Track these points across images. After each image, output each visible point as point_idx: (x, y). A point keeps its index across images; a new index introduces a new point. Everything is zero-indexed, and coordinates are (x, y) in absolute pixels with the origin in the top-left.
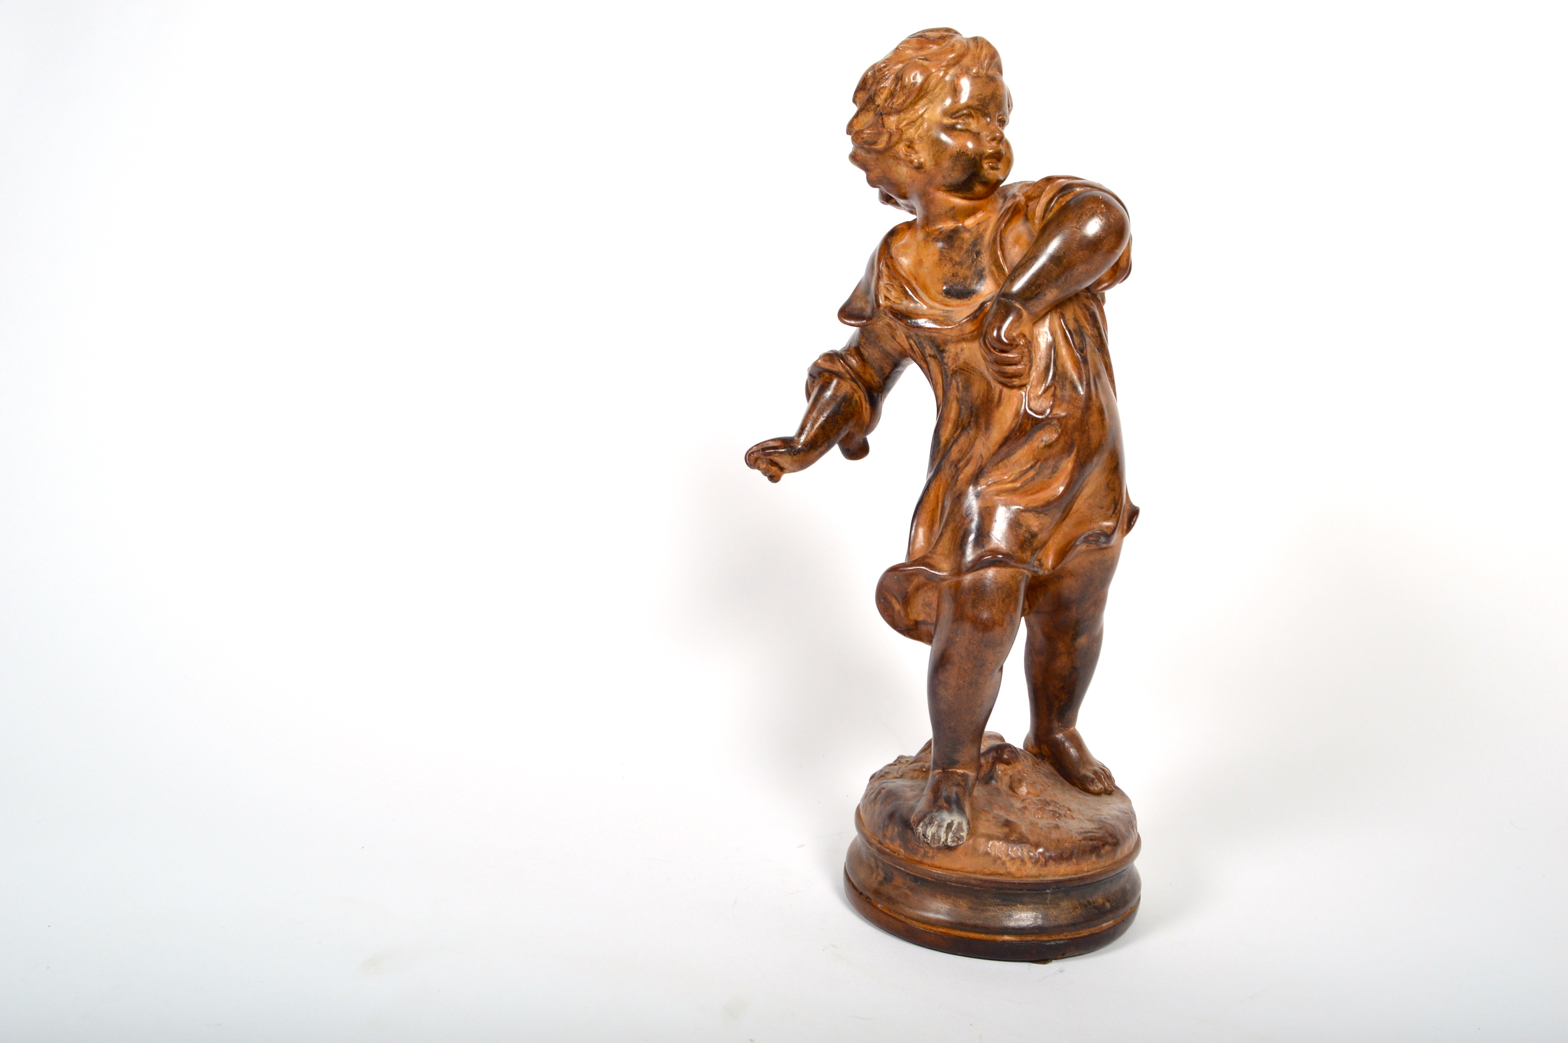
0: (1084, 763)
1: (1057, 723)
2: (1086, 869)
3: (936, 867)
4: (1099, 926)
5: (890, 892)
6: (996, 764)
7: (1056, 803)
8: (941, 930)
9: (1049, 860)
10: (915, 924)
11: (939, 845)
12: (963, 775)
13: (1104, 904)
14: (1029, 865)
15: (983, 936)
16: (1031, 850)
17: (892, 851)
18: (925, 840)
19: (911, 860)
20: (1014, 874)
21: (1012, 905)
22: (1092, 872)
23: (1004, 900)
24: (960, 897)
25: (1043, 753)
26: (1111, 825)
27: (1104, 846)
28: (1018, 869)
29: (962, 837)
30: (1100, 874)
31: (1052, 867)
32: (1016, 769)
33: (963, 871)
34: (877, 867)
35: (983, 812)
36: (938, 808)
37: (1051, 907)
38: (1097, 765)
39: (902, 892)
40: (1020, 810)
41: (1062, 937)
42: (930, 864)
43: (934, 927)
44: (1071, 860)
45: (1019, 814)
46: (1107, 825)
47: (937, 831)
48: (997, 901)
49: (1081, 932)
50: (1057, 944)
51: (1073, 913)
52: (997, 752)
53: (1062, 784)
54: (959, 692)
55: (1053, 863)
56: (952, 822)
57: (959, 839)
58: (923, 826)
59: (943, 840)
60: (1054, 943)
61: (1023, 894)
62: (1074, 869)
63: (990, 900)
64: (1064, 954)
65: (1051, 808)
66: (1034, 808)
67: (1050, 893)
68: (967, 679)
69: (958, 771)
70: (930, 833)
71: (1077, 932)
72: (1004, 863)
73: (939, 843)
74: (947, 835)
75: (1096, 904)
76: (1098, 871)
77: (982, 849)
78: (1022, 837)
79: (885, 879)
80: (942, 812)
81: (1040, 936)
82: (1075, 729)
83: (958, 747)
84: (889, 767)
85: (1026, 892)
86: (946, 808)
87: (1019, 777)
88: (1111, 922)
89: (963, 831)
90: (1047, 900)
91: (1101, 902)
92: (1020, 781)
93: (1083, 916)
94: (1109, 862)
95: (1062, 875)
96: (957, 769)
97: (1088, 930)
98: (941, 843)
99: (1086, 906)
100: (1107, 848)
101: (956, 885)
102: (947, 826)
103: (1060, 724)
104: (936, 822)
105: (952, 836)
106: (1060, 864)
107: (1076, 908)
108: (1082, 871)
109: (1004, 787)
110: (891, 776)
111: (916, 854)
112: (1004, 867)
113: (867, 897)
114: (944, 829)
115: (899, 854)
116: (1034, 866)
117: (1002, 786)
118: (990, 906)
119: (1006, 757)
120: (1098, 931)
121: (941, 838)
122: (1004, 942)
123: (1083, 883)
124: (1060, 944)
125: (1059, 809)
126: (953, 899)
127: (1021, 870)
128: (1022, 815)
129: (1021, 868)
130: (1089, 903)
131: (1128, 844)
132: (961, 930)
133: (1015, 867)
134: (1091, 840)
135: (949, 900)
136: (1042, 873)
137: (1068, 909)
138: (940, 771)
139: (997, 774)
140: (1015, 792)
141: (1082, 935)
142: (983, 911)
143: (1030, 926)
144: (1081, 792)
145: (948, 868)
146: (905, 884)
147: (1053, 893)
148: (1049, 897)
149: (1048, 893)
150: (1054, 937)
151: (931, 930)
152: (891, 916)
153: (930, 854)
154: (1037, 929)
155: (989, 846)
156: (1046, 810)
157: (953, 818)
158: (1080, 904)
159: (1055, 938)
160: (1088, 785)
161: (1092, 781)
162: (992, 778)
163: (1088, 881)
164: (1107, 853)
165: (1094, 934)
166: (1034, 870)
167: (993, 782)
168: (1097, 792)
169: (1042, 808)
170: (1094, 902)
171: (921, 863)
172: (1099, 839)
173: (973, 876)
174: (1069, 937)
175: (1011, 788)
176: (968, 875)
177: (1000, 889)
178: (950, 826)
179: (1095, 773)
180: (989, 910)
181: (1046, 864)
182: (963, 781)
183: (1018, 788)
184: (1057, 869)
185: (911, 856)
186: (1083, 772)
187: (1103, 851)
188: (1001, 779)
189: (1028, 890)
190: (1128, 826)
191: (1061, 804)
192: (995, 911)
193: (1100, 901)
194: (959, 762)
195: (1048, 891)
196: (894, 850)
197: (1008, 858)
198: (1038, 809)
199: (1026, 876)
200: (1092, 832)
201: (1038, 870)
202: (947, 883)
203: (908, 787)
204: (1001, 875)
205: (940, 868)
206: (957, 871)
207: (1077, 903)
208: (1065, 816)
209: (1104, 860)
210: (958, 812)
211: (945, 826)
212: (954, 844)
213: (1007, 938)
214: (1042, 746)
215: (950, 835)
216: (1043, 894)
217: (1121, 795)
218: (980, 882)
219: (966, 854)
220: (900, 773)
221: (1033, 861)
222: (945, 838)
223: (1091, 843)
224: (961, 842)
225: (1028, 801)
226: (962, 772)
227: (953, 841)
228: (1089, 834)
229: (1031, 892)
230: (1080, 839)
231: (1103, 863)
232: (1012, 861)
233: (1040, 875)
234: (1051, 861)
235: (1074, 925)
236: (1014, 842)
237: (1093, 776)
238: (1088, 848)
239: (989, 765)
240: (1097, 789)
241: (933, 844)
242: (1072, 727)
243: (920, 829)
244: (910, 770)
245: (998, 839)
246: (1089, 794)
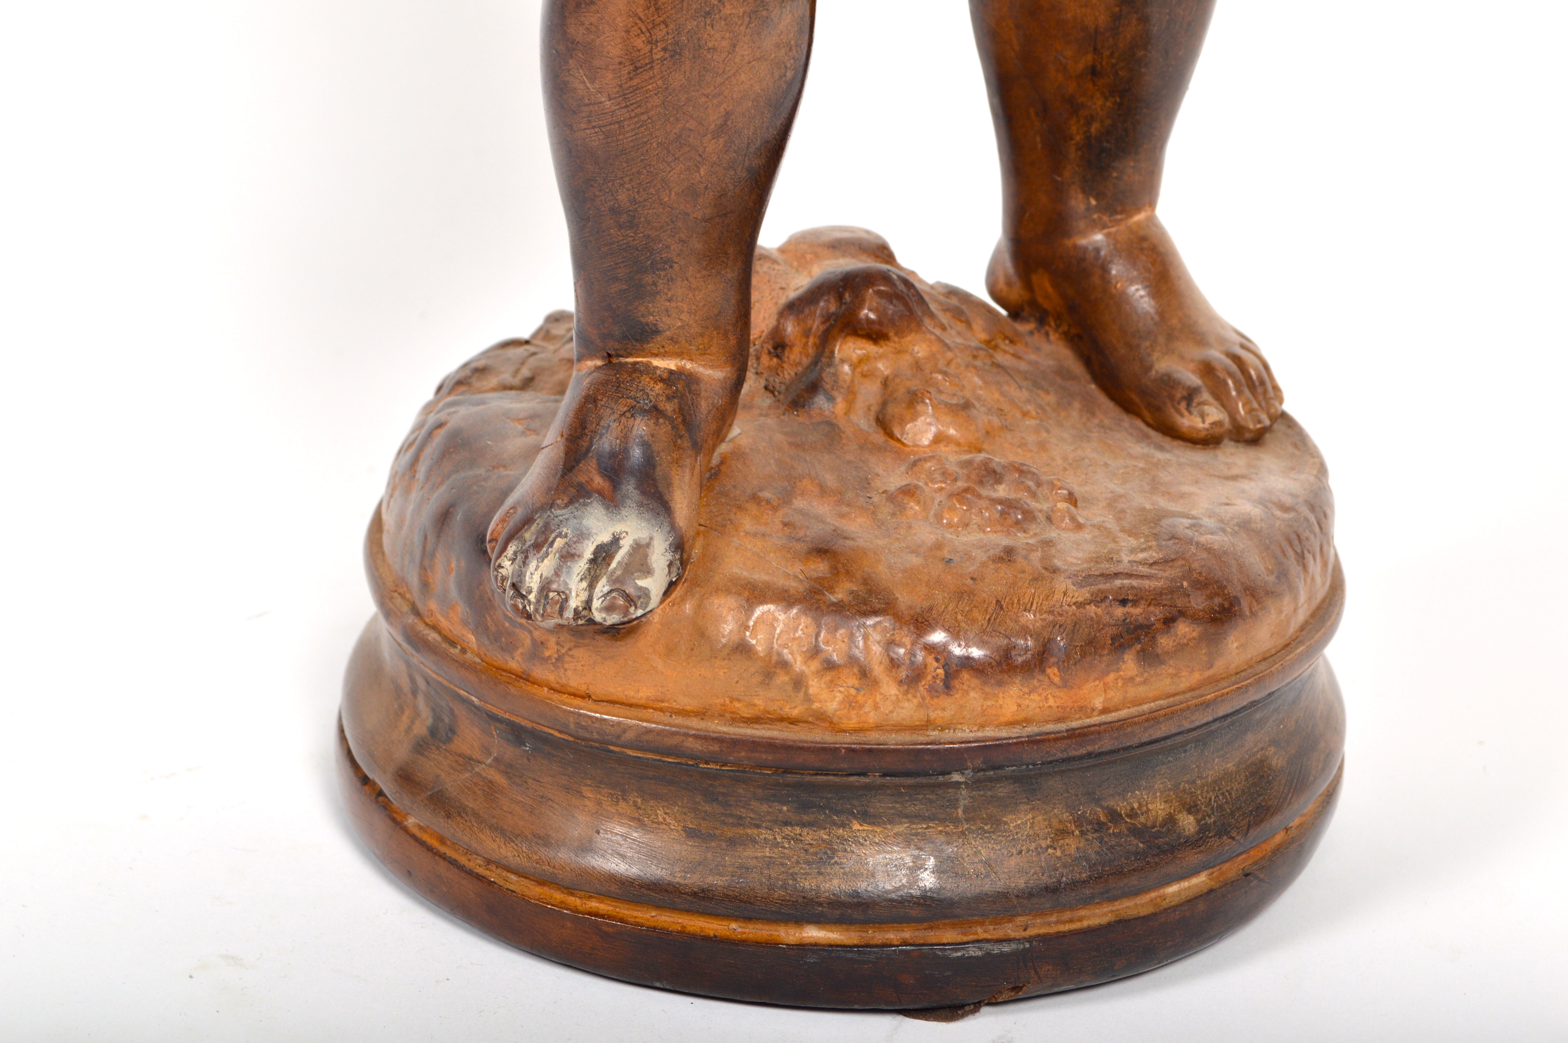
0: (1171, 337)
1: (1080, 196)
2: (1098, 703)
3: (575, 695)
4: (1153, 895)
5: (443, 775)
6: (835, 339)
7: (1021, 472)
8: (594, 905)
9: (958, 672)
10: (514, 883)
11: (560, 621)
12: (670, 378)
13: (1170, 820)
14: (890, 689)
15: (734, 929)
16: (897, 638)
17: (445, 638)
18: (519, 603)
19: (498, 668)
20: (835, 720)
21: (834, 824)
22: (1123, 713)
23: (805, 807)
24: (657, 797)
25: (1040, 300)
26: (1209, 550)
27: (1169, 622)
28: (851, 703)
29: (645, 593)
30: (1152, 719)
31: (972, 694)
32: (907, 357)
33: (661, 710)
34: (414, 692)
35: (753, 508)
36: (573, 491)
37: (971, 831)
38: (1222, 340)
39: (479, 775)
40: (891, 498)
41: (1010, 930)
42: (554, 685)
43: (572, 894)
44: (1043, 671)
45: (885, 511)
46: (1193, 549)
47: (557, 574)
48: (780, 811)
49: (1082, 913)
50: (988, 954)
51: (1050, 851)
52: (840, 298)
53: (1089, 408)
54: (635, 82)
55: (975, 682)
56: (616, 541)
57: (630, 600)
58: (515, 553)
59: (574, 603)
60: (979, 953)
61: (868, 787)
62: (1051, 702)
63: (755, 804)
64: (1016, 989)
65: (1002, 491)
66: (941, 489)
67: (966, 783)
68: (659, 33)
69: (657, 362)
70: (536, 578)
71: (1067, 915)
72: (798, 683)
73: (561, 615)
74: (591, 587)
75: (1142, 819)
76: (1145, 707)
77: (728, 628)
78: (870, 592)
79: (433, 732)
80: (585, 505)
81: (931, 928)
82: (1152, 221)
83: (649, 279)
84: (500, 352)
85: (873, 779)
86: (600, 493)
87: (915, 384)
88: (1200, 881)
89: (647, 571)
90: (956, 808)
91: (1162, 814)
92: (914, 399)
93: (1088, 860)
94: (1190, 678)
95: (1011, 724)
96: (656, 355)
97: (1107, 908)
98: (569, 614)
99: (1100, 827)
100: (1184, 629)
101: (639, 754)
102: (595, 553)
103: (1093, 202)
104: (559, 543)
105: (607, 589)
106: (1000, 684)
107: (1063, 833)
108: (1084, 710)
109: (862, 421)
110: (493, 381)
111: (510, 648)
112: (801, 694)
113: (381, 793)
114: (581, 566)
115: (464, 651)
116: (906, 692)
117: (854, 418)
118: (758, 826)
119: (872, 316)
120: (1144, 912)
121: (566, 600)
122: (803, 948)
123: (1083, 751)
124: (1002, 954)
125: (1034, 495)
126: (635, 802)
127: (861, 707)
128: (893, 515)
129: (860, 698)
130: (1114, 816)
131: (1273, 616)
132: (659, 906)
133: (839, 697)
134: (1124, 602)
135: (622, 804)
136: (933, 715)
137: (1032, 838)
138: (599, 363)
139: (835, 375)
140: (890, 435)
141: (1085, 923)
142: (732, 842)
143: (893, 896)
144: (1147, 437)
145: (615, 698)
146: (487, 751)
147: (975, 785)
148: (964, 797)
149: (957, 784)
150: (981, 933)
151: (563, 905)
152: (443, 857)
153: (550, 651)
154: (919, 904)
155: (751, 623)
156: (979, 496)
157: (618, 528)
158: (1079, 821)
159: (983, 936)
160: (1173, 411)
161: (1190, 395)
162: (814, 388)
163: (1106, 744)
164: (1181, 648)
165: (1129, 920)
166: (906, 704)
167: (820, 401)
168: (1203, 434)
169: (966, 490)
170: (1132, 814)
171: (525, 677)
172: (1155, 598)
173: (695, 723)
174: (1032, 932)
175: (883, 423)
176: (678, 720)
177: (787, 771)
178: (603, 554)
179: (1207, 369)
180: (754, 841)
181: (948, 684)
182: (669, 398)
183: (903, 422)
184: (989, 703)
185: (498, 658)
186: (1163, 364)
187: (1165, 642)
188: (851, 393)
189: (885, 775)
190: (1284, 553)
191: (1044, 478)
192: (776, 845)
193: (1159, 808)
194: (656, 332)
195: (956, 777)
196: (449, 635)
197: (815, 665)
198: (951, 496)
199: (878, 727)
200: (1129, 576)
201: (920, 706)
202: (612, 748)
203: (519, 420)
204: (793, 722)
205: (587, 696)
206: (645, 707)
207: (1066, 816)
208: (1049, 519)
209: (1171, 671)
210: (641, 505)
211: (588, 554)
212: (613, 619)
213: (814, 934)
214: (1035, 278)
215: (603, 586)
216: (940, 785)
217: (1295, 445)
218: (716, 748)
219: (670, 651)
220: (525, 372)
221: (903, 673)
222: (584, 596)
223: (1119, 612)
224: (640, 612)
225: (929, 464)
226: (673, 367)
227: (609, 609)
228: (1118, 582)
229: (897, 780)
230: (1080, 599)
231: (1168, 681)
232: (828, 677)
233: (928, 725)
234: (965, 675)
235: (1052, 890)
236: (839, 608)
237: (1194, 380)
238: (1111, 631)
239: (811, 340)
240: (1201, 425)
241: (543, 616)
242: (1138, 210)
243: (507, 567)
244: (561, 360)
245: (785, 599)
246: (1176, 443)
